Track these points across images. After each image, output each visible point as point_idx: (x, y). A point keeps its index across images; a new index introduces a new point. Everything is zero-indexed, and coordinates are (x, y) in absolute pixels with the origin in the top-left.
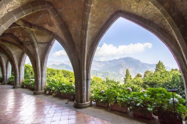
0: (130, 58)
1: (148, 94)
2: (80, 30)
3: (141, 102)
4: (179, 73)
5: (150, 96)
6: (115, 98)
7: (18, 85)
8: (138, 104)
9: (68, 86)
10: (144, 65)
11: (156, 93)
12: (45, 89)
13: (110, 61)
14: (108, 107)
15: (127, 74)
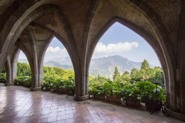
0: (119, 56)
1: (137, 86)
2: (82, 31)
3: (132, 93)
4: (161, 70)
5: (139, 88)
6: (111, 91)
7: (11, 83)
8: (130, 95)
9: (67, 82)
10: (131, 63)
11: (143, 85)
12: (42, 86)
13: (99, 59)
14: (105, 99)
15: (116, 72)
